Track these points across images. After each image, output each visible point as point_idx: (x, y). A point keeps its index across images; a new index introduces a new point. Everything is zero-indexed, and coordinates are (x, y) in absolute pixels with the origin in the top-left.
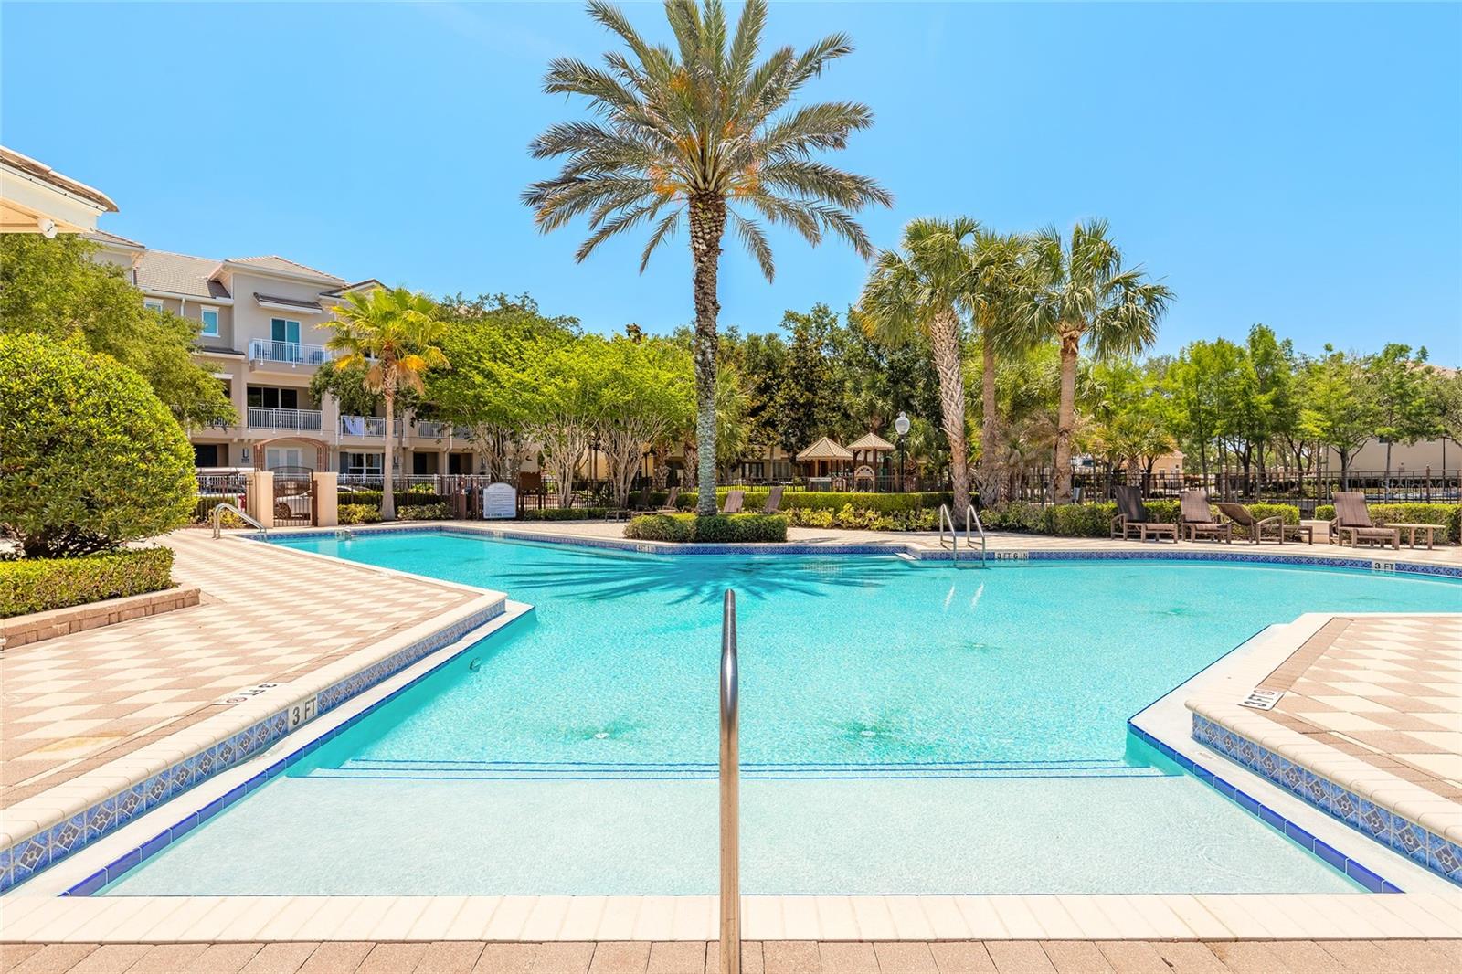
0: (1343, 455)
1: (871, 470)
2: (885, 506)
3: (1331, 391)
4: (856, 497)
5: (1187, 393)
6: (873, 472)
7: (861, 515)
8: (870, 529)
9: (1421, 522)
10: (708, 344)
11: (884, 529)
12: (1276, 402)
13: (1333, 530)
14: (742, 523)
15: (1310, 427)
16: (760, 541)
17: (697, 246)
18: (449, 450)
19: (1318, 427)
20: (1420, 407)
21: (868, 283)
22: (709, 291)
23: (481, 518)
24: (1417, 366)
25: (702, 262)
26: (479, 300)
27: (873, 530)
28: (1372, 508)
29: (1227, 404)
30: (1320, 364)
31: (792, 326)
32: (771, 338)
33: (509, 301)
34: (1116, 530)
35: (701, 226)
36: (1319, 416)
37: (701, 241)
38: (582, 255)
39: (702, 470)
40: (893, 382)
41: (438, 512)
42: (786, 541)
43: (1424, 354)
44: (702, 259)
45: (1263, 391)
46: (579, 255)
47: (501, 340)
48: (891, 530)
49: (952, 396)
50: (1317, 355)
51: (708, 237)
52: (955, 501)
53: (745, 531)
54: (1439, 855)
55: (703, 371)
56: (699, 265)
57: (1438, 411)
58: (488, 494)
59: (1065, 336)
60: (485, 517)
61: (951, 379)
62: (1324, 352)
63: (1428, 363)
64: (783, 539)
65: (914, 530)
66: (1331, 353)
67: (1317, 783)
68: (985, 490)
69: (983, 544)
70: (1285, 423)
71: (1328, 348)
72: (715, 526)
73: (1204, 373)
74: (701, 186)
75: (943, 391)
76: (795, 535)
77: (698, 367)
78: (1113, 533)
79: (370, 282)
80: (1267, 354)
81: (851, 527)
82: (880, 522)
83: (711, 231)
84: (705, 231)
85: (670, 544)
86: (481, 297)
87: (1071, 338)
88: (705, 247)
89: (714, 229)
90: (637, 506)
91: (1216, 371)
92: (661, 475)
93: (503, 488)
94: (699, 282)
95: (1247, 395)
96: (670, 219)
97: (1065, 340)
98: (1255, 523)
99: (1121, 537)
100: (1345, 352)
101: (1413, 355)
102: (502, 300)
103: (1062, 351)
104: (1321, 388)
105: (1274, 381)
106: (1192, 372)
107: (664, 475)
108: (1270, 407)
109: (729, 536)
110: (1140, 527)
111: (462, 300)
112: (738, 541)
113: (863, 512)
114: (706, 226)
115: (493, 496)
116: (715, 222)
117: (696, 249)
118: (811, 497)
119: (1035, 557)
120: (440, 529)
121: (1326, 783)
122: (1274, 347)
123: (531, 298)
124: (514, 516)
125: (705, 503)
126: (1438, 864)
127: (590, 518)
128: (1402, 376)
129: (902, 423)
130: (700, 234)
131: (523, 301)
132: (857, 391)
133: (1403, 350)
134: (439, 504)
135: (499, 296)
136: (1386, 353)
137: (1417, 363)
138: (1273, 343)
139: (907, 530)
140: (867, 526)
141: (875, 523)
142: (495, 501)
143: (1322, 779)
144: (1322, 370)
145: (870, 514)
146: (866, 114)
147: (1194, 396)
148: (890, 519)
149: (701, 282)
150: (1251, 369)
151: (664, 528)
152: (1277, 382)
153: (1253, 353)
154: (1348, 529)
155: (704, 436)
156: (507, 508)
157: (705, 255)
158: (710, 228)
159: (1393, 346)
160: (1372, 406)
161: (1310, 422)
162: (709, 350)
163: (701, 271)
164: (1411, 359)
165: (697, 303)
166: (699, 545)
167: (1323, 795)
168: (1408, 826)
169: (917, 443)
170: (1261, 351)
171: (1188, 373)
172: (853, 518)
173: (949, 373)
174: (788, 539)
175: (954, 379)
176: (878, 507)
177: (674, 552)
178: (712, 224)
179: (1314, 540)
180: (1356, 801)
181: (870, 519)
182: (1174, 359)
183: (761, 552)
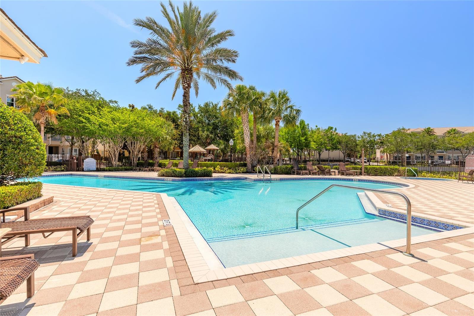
0: (319, 153)
1: (212, 155)
2: (230, 166)
3: (317, 137)
4: (221, 164)
5: (286, 136)
6: (213, 156)
7: (222, 169)
8: (225, 173)
9: (355, 170)
10: (188, 116)
11: (230, 173)
12: (306, 139)
13: (339, 172)
14: (200, 171)
15: (313, 146)
16: (205, 177)
17: (184, 85)
18: (49, 145)
19: (315, 146)
20: (335, 142)
21: (223, 100)
22: (188, 99)
23: (83, 170)
24: (334, 132)
25: (186, 90)
26: (76, 91)
27: (226, 173)
28: (346, 166)
29: (294, 139)
30: (315, 130)
31: (181, 109)
32: (174, 112)
33: (89, 92)
34: (293, 173)
35: (186, 79)
36: (315, 144)
37: (186, 83)
38: (138, 81)
39: (185, 155)
40: (214, 129)
41: (63, 169)
42: (212, 177)
43: (336, 129)
44: (186, 89)
45: (303, 137)
46: (137, 81)
47: (90, 106)
48: (232, 173)
49: (247, 135)
50: (314, 128)
51: (188, 82)
52: (247, 165)
53: (201, 174)
54: (444, 227)
55: (186, 124)
56: (185, 91)
57: (339, 143)
58: (85, 162)
59: (277, 120)
60: (84, 170)
61: (247, 130)
62: (315, 127)
63: (337, 132)
64: (211, 176)
65: (237, 173)
66: (317, 128)
67: (415, 219)
68: (254, 162)
69: (270, 176)
70: (307, 145)
71: (317, 126)
72: (191, 172)
73: (289, 131)
74: (187, 66)
75: (245, 133)
76: (215, 175)
77: (184, 123)
78: (292, 173)
79: (14, 77)
80: (304, 127)
81: (219, 172)
82: (229, 171)
83: (189, 81)
84: (187, 80)
85: (174, 178)
86: (77, 89)
87: (278, 121)
88: (187, 86)
89: (190, 80)
90: (144, 166)
91: (292, 131)
92: (145, 156)
93: (91, 160)
94: (184, 96)
95: (299, 137)
96: (170, 74)
97: (277, 121)
98: (325, 170)
99: (295, 174)
100: (320, 128)
101: (334, 129)
102: (86, 92)
103: (276, 124)
104: (315, 137)
105: (304, 134)
106: (287, 131)
107: (146, 156)
108: (304, 141)
109: (196, 175)
110: (300, 172)
111: (69, 90)
112: (198, 177)
113: (223, 168)
114: (188, 79)
115: (88, 163)
116: (190, 78)
117: (184, 86)
118: (206, 163)
119: (281, 180)
120: (71, 175)
121: (417, 218)
122: (305, 125)
123: (97, 92)
124: (95, 170)
125: (186, 165)
126: (444, 228)
127: (125, 170)
128: (332, 135)
129: (231, 142)
130: (186, 81)
131: (94, 93)
132: (203, 132)
133: (332, 128)
134: (63, 165)
135: (85, 90)
136: (328, 128)
137: (335, 131)
138: (305, 124)
139: (236, 173)
140: (224, 172)
141: (227, 171)
142: (88, 164)
143: (416, 217)
144: (315, 132)
145: (225, 169)
146: (237, 53)
147: (287, 137)
148: (231, 170)
149: (185, 96)
150: (300, 131)
151: (174, 173)
152: (306, 134)
153: (300, 127)
154: (344, 172)
155: (186, 144)
156: (92, 167)
157: (187, 88)
158: (189, 80)
159: (330, 127)
160: (326, 141)
161: (313, 145)
162: (188, 118)
163: (185, 93)
164: (334, 130)
165: (184, 103)
166: (187, 178)
167: (416, 220)
168: (437, 223)
169: (222, 147)
170: (302, 126)
171: (286, 131)
172: (220, 170)
173: (247, 128)
174: (213, 176)
175: (248, 130)
176: (227, 166)
177: (179, 181)
178: (189, 79)
179: (336, 174)
180: (425, 220)
181: (225, 170)
182: (282, 127)
183: (206, 180)
